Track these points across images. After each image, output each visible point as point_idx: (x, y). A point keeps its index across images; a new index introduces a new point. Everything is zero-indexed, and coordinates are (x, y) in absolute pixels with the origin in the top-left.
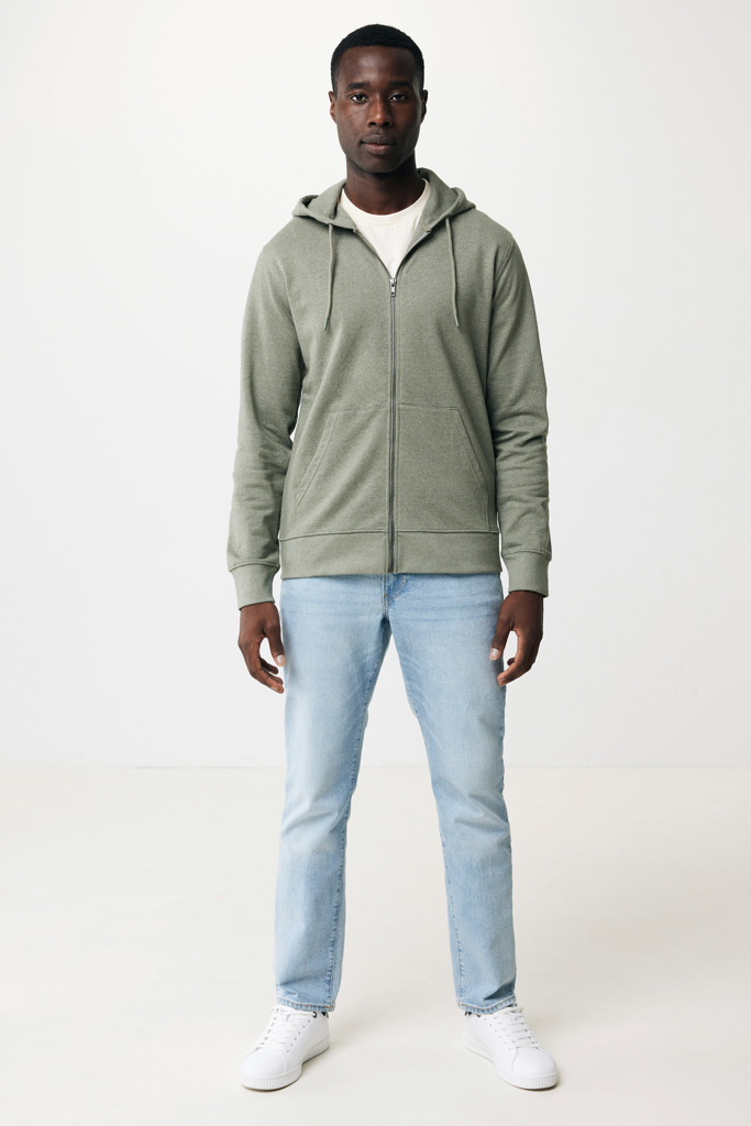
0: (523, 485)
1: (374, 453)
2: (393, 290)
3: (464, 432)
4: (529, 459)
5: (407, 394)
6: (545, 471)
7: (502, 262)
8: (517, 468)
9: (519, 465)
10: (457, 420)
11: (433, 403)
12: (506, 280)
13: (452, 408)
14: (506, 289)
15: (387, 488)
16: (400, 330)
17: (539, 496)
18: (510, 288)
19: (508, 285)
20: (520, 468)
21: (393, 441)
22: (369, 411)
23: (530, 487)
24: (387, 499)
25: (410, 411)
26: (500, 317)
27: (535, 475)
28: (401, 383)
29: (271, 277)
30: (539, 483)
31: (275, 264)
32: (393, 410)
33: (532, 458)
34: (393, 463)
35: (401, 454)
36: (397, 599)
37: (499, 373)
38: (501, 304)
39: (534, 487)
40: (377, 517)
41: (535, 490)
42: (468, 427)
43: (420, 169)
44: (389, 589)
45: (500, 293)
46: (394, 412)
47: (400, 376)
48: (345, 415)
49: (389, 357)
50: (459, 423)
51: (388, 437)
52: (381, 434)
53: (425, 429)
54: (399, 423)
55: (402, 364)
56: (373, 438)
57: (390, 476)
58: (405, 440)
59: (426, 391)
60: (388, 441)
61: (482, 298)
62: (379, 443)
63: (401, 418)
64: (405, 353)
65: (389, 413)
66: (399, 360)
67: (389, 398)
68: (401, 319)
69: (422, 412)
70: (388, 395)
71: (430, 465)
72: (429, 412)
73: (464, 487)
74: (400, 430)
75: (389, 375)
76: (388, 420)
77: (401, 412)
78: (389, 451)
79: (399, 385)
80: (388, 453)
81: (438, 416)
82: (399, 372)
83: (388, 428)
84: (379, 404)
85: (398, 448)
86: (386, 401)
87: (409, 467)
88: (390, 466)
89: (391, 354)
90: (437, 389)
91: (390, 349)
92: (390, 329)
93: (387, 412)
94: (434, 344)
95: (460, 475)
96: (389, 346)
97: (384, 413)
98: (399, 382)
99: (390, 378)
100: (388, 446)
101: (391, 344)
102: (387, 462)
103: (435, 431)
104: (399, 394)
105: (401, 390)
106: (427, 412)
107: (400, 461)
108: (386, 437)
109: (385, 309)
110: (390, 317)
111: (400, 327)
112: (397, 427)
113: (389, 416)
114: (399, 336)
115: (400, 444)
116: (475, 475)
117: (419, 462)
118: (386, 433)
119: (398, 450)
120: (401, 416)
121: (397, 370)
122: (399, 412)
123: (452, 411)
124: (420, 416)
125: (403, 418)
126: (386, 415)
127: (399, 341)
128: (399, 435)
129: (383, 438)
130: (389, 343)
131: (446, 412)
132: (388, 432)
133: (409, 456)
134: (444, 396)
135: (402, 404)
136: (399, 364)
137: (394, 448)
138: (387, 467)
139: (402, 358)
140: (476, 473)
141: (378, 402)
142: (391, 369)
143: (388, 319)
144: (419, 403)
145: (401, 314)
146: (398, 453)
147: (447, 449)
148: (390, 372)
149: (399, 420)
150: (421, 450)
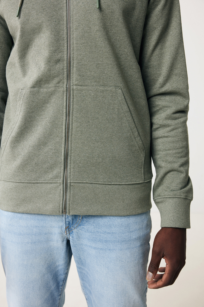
0: (169, 150)
1: (54, 124)
3: (126, 107)
4: (173, 130)
5: (79, 77)
6: (186, 139)
8: (164, 137)
9: (166, 135)
10: (120, 97)
11: (101, 83)
13: (116, 87)
15: (63, 151)
16: (74, 25)
17: (181, 157)
20: (167, 137)
21: (68, 114)
22: (50, 90)
23: (174, 151)
24: (63, 158)
25: (81, 90)
27: (178, 141)
28: (75, 69)
30: (181, 148)
32: (68, 90)
33: (176, 129)
34: (68, 132)
35: (74, 126)
36: (75, 231)
37: (152, 63)
39: (177, 151)
40: (55, 172)
41: (179, 153)
42: (129, 102)
44: (69, 223)
46: (70, 92)
47: (73, 63)
48: (30, 92)
49: (65, 48)
50: (122, 100)
51: (64, 112)
52: (59, 108)
53: (94, 105)
54: (73, 101)
55: (75, 53)
56: (53, 112)
57: (65, 142)
58: (78, 114)
59: (95, 75)
60: (65, 114)
61: (140, 2)
62: (57, 116)
63: (74, 97)
64: (78, 44)
65: (65, 93)
66: (73, 50)
67: (65, 81)
68: (74, 16)
69: (92, 90)
70: (65, 78)
71: (98, 133)
72: (98, 90)
73: (125, 150)
74: (74, 106)
75: (65, 62)
76: (65, 98)
77: (75, 92)
78: (65, 122)
79: (73, 70)
80: (64, 124)
81: (105, 94)
82: (73, 60)
83: (65, 104)
84: (57, 85)
85: (72, 120)
86: (63, 83)
87: (81, 135)
88: (66, 134)
89: (66, 45)
90: (104, 73)
91: (66, 40)
92: (65, 25)
93: (64, 92)
94: (101, 37)
95: (122, 141)
96: (65, 39)
97: (61, 92)
98: (73, 68)
99: (66, 65)
100: (65, 118)
101: (66, 37)
102: (64, 131)
103: (102, 106)
104: (73, 78)
105: (74, 74)
106: (96, 91)
107: (74, 130)
108: (63, 112)
109: (62, 8)
110: (66, 15)
111: (73, 23)
112: (71, 104)
113: (65, 95)
114: (73, 31)
115: (73, 117)
116: (134, 140)
117: (89, 131)
118: (63, 108)
119: (72, 122)
120: (74, 95)
121: (71, 58)
122: (73, 92)
123: (116, 89)
124: (89, 94)
125: (76, 96)
126: (63, 94)
127: (73, 35)
128: (73, 110)
129: (61, 112)
130: (65, 36)
131: (111, 91)
132: (64, 107)
133: (81, 127)
134: (110, 79)
135: (75, 85)
136: (73, 53)
137: (69, 120)
138: (64, 135)
139: (75, 48)
140: (135, 138)
141: (57, 83)
142: (66, 57)
143: (64, 17)
144: (89, 84)
145: (74, 12)
146: (72, 124)
147: (112, 121)
148: (66, 59)
149: (73, 98)
150: (91, 121)
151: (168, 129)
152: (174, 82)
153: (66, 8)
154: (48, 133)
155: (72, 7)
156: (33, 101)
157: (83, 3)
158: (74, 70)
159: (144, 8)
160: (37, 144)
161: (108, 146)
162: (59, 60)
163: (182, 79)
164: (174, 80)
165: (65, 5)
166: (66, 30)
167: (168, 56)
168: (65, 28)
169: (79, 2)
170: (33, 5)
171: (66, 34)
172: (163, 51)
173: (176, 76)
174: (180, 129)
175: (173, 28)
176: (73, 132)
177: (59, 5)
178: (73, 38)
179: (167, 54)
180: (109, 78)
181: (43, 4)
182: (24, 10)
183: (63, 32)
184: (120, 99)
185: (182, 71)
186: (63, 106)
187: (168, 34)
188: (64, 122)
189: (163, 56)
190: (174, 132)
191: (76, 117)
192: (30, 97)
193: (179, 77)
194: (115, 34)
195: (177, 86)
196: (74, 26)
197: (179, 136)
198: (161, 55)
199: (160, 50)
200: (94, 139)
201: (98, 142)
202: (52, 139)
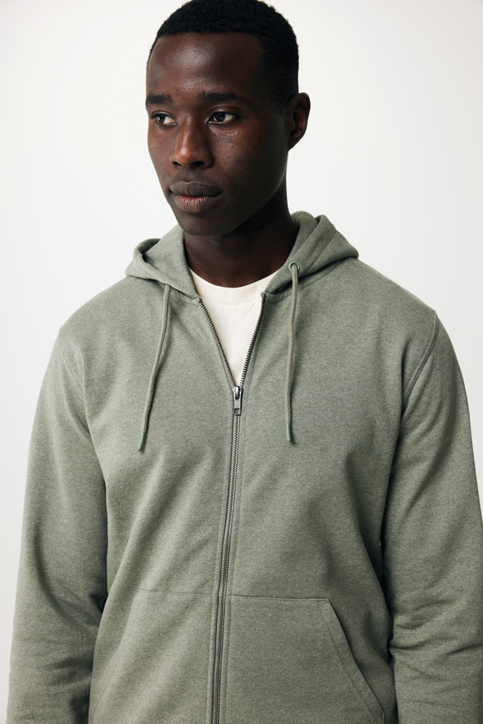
1: (188, 669)
2: (237, 404)
3: (340, 636)
5: (243, 580)
7: (415, 364)
10: (329, 617)
11: (288, 592)
12: (422, 392)
13: (320, 599)
14: (422, 406)
18: (428, 404)
19: (425, 399)
21: (218, 652)
22: (184, 598)
25: (247, 606)
26: (408, 451)
28: (237, 561)
29: (66, 377)
31: (71, 358)
32: (220, 603)
34: (219, 688)
35: (230, 676)
38: (412, 429)
43: (295, 214)
45: (412, 412)
46: (223, 606)
47: (235, 549)
48: (149, 599)
49: (221, 516)
50: (332, 622)
51: (211, 647)
52: (200, 639)
53: (272, 635)
54: (229, 625)
55: (241, 529)
56: (188, 644)
57: (213, 707)
58: (238, 652)
59: (277, 575)
60: (211, 652)
61: (384, 423)
62: (196, 654)
63: (232, 618)
64: (247, 511)
65: (214, 607)
66: (238, 522)
67: (216, 583)
68: (245, 455)
69: (267, 607)
70: (215, 578)
71: (279, 690)
72: (280, 607)
73: (338, 719)
74: (231, 636)
75: (219, 546)
76: (213, 618)
77: (233, 608)
78: (212, 668)
79: (234, 563)
80: (210, 672)
81: (296, 613)
82: (236, 542)
83: (212, 631)
84: (200, 590)
85: (226, 664)
86: (212, 587)
87: (244, 697)
88: (213, 692)
89: (225, 512)
90: (296, 570)
91: (225, 502)
92: (226, 471)
93: (212, 605)
94: (294, 498)
95: (331, 702)
96: (223, 498)
97: (206, 604)
98: (234, 559)
99: (219, 551)
100: (211, 660)
101: (226, 494)
102: (209, 687)
103: (290, 637)
104: (232, 579)
105: (235, 573)
106: (276, 608)
107: (229, 685)
108: (208, 646)
109: (222, 437)
110: (230, 451)
111: (242, 468)
112: (225, 631)
113: (214, 611)
114: (241, 484)
115: (229, 658)
116: (358, 696)
117: (261, 687)
118: (208, 639)
119: (226, 668)
120: (232, 614)
121: (232, 538)
122: (230, 608)
123: (320, 603)
124: (263, 614)
125: (236, 616)
126: (210, 609)
127: (240, 492)
128: (228, 645)
129: (204, 646)
130: (223, 493)
131: (308, 607)
132: (211, 638)
133: (244, 679)
134: (307, 581)
135: (235, 595)
136: (237, 529)
137: (220, 663)
138: (209, 694)
139: (242, 519)
140: (360, 692)
141: (199, 587)
142: (222, 536)
143: (225, 455)
144: (264, 593)
145: (247, 448)
146: (226, 673)
147: (310, 664)
148: (220, 540)
149: (230, 620)
150: (265, 668)
151: (438, 686)
152: (456, 577)
153: (231, 437)
154: (177, 686)
155: (242, 437)
156: (152, 619)
157: (264, 431)
158: (236, 563)
159: (392, 433)
160: (155, 708)
161: (301, 715)
162: (207, 541)
163: (473, 571)
164: (457, 572)
165: (229, 431)
166: (227, 481)
167: (443, 524)
168: (225, 477)
169: (257, 429)
170: (167, 431)
171: (227, 488)
172: (430, 512)
173: (461, 563)
174: (464, 690)
175: (454, 464)
176: (228, 690)
177: (217, 432)
178: (239, 498)
179: (439, 518)
180: (305, 580)
181: (187, 431)
182: (153, 441)
183: (221, 485)
184: (328, 620)
185: (474, 555)
186: (209, 634)
187: (441, 475)
188: (210, 667)
189: (431, 522)
190: (450, 695)
191: (234, 659)
192: (147, 608)
193: (469, 567)
194: (329, 493)
195: (461, 587)
196: (244, 474)
197: (459, 706)
198: (427, 519)
199: (424, 510)
200: (271, 702)
201: (280, 708)
202: (187, 700)
